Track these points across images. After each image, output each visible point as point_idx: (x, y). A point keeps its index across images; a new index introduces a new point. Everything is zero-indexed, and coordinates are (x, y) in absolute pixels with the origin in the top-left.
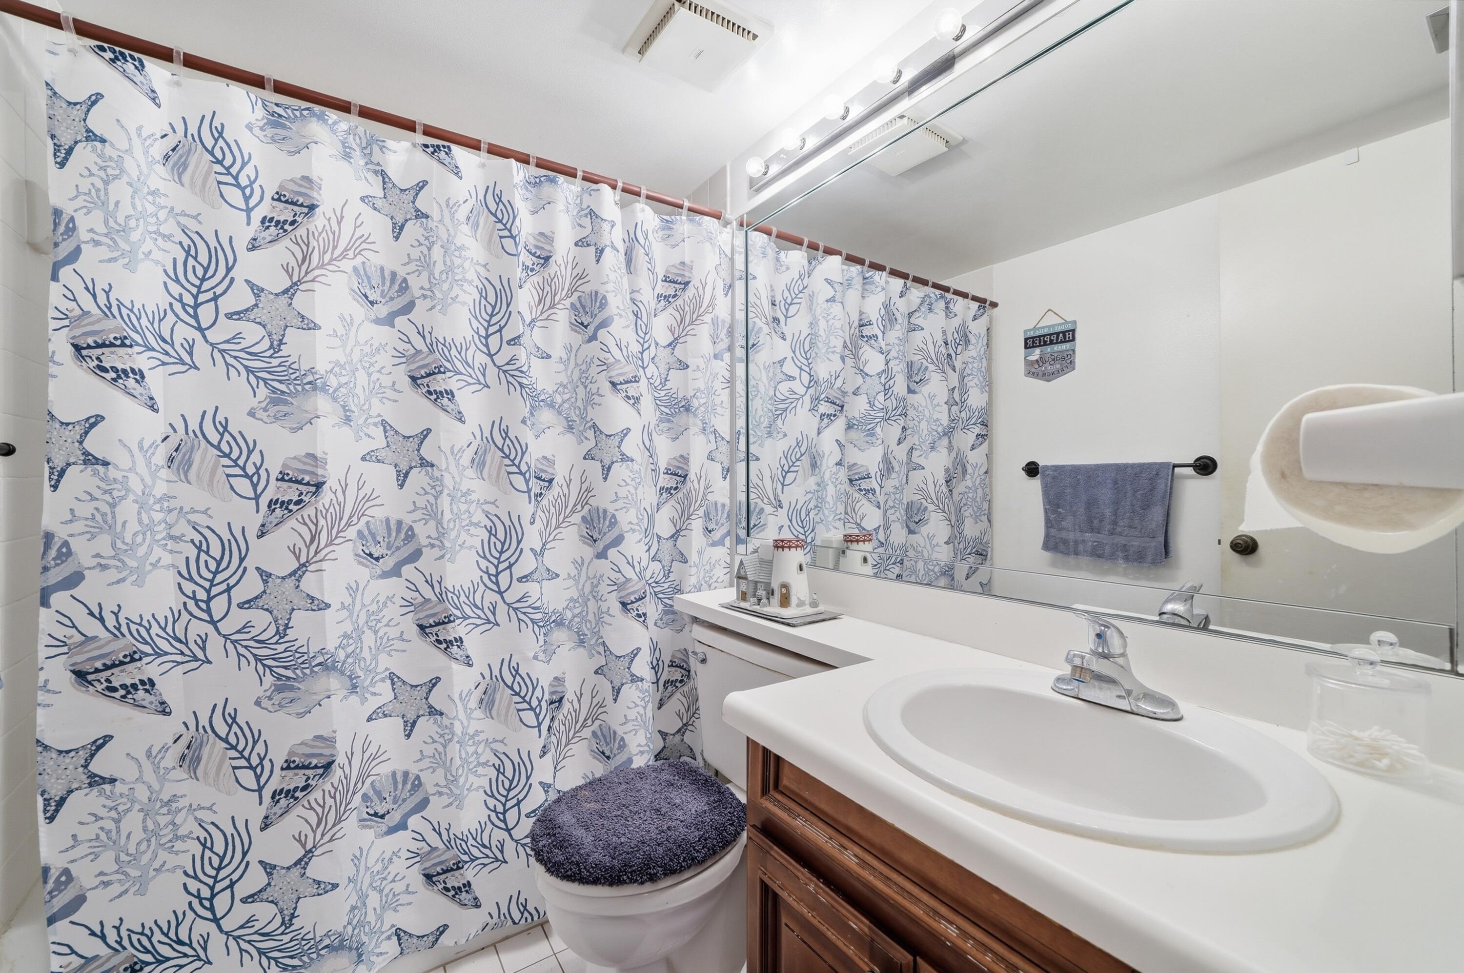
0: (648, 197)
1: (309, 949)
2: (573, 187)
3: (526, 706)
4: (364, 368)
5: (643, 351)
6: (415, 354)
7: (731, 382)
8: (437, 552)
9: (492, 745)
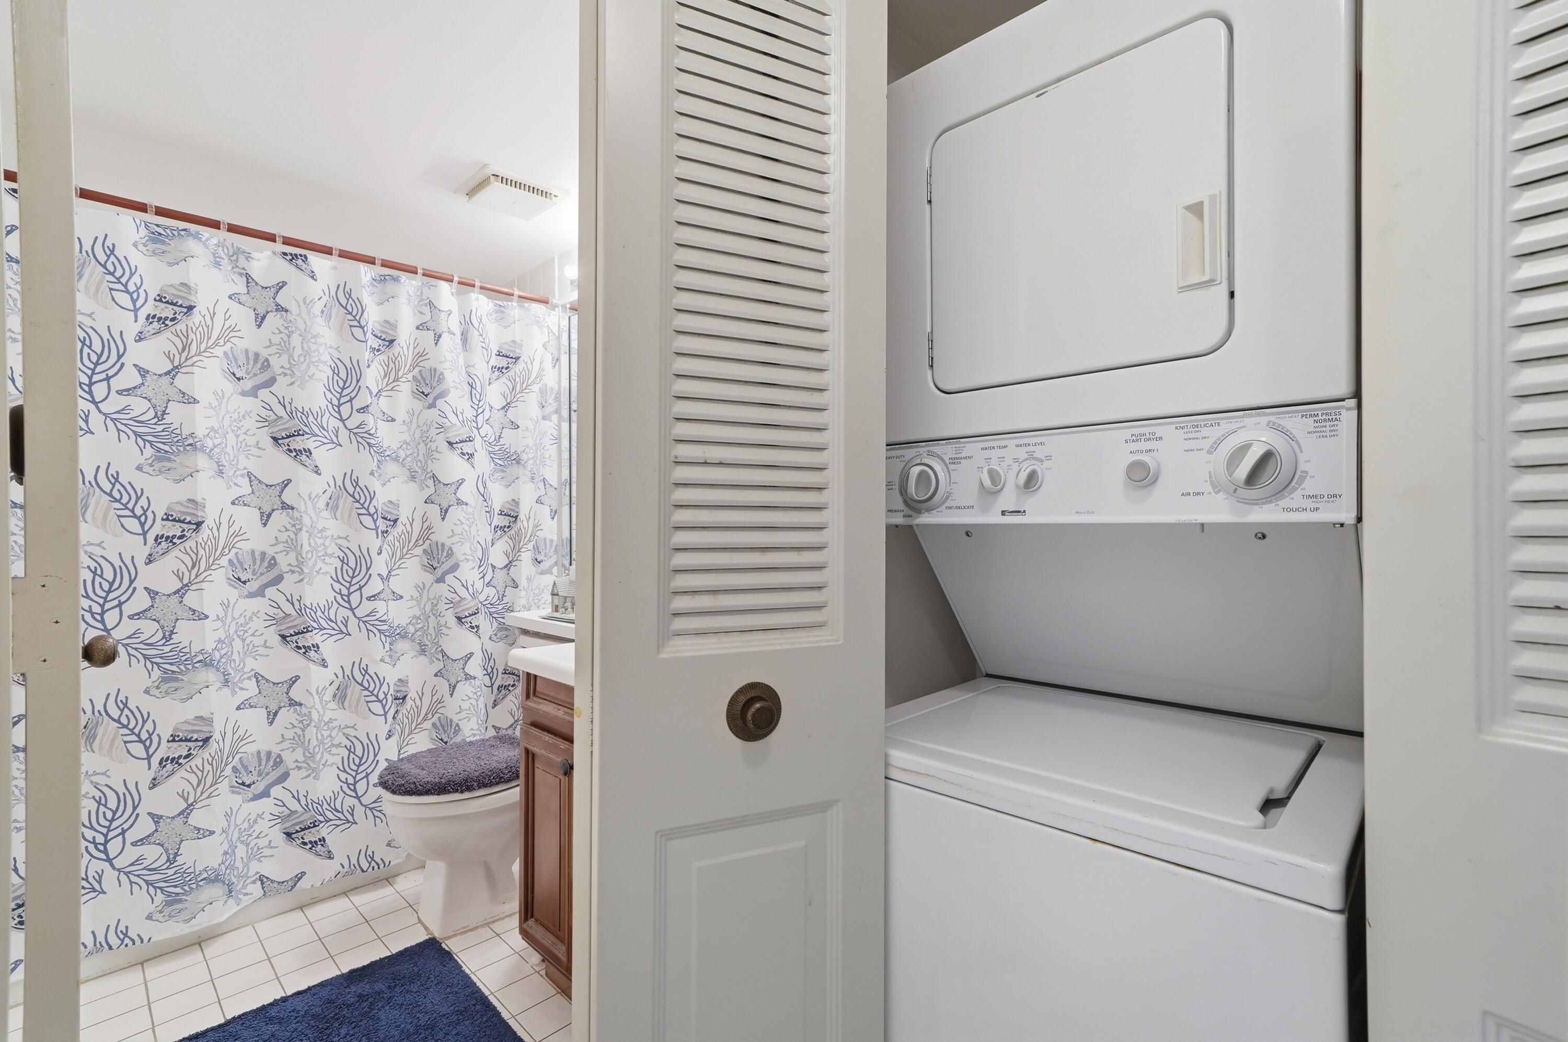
0: (482, 288)
1: (190, 880)
2: (414, 282)
3: (373, 698)
4: (233, 431)
5: (478, 415)
6: (277, 419)
7: (558, 439)
8: (296, 577)
9: (343, 730)
